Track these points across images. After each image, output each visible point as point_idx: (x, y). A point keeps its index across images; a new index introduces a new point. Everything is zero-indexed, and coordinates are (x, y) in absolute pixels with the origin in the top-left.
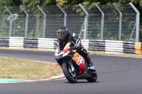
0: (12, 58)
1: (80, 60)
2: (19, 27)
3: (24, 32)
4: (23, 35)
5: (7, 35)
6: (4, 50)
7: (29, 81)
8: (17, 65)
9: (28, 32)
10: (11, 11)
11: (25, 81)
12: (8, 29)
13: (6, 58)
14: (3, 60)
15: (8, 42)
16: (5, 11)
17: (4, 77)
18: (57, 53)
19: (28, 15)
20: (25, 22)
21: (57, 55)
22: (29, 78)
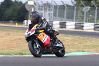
0: (86, 38)
2: (91, 16)
3: (94, 19)
4: (93, 22)
5: (82, 21)
6: (80, 32)
7: (97, 54)
8: (89, 43)
9: (97, 20)
10: (85, 4)
11: (94, 53)
12: (83, 17)
13: (81, 37)
14: (79, 39)
15: (83, 26)
16: (80, 4)
17: (79, 51)
18: (26, 32)
19: (97, 8)
20: (95, 13)
21: (26, 34)
22: (97, 51)
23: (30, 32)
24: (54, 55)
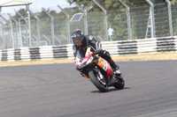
1: (105, 65)
18: (78, 62)
21: (79, 64)
23: (86, 60)
24: (113, 87)
